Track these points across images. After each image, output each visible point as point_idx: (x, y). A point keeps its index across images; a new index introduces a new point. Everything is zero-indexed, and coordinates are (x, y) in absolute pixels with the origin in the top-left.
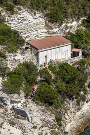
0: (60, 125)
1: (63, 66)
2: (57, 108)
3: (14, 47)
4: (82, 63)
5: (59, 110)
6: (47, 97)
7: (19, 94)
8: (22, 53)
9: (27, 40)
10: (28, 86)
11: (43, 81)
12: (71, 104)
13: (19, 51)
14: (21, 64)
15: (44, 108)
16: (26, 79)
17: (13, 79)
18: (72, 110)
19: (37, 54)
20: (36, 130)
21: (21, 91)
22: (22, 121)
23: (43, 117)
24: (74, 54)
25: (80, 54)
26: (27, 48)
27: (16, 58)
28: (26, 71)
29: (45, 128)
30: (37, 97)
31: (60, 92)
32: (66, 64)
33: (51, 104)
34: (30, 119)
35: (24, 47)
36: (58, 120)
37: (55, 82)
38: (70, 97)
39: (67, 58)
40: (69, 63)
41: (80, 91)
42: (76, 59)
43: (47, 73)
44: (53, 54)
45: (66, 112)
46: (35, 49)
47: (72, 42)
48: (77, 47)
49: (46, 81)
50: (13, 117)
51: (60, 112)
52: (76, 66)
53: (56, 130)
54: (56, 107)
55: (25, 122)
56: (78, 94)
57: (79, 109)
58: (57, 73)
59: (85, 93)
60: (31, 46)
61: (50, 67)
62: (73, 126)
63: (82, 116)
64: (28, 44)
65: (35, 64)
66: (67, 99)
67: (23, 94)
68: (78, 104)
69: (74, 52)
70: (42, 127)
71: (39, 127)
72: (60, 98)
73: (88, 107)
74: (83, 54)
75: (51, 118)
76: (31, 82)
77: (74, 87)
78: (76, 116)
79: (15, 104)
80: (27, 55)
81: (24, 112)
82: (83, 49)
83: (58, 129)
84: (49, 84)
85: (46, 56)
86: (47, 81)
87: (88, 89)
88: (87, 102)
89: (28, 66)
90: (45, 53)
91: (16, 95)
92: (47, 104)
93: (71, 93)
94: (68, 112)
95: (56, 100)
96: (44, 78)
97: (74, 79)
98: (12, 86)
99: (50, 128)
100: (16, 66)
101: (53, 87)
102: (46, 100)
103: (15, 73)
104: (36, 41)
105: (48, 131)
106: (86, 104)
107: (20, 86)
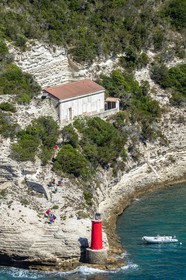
0: (91, 204)
1: (94, 123)
2: (86, 181)
3: (26, 96)
4: (119, 117)
5: (88, 183)
6: (72, 165)
7: (33, 161)
8: (38, 105)
9: (43, 87)
10: (46, 150)
11: (66, 143)
12: (104, 175)
13: (33, 102)
14: (36, 120)
15: (68, 180)
16: (43, 140)
17: (26, 140)
18: (107, 183)
19: (57, 106)
20: (57, 211)
21: (36, 157)
22: (38, 199)
23: (67, 193)
24: (109, 106)
25: (117, 105)
26: (44, 98)
27: (29, 112)
28: (43, 129)
29: (69, 209)
30: (58, 165)
31: (89, 158)
32: (97, 119)
33: (77, 175)
34: (49, 196)
35: (40, 97)
36: (88, 197)
37: (83, 144)
38: (104, 165)
39: (99, 111)
40: (102, 117)
41: (117, 156)
42: (112, 112)
43: (71, 132)
44: (80, 105)
45: (98, 186)
46: (55, 99)
47: (106, 88)
48: (112, 95)
49: (70, 143)
50: (25, 193)
51: (89, 187)
52: (111, 122)
53: (85, 211)
54: (85, 179)
55: (42, 200)
56: (114, 160)
57: (116, 182)
58: (85, 132)
59: (125, 160)
60: (50, 94)
61: (76, 123)
62: (107, 206)
63: (121, 191)
64: (45, 91)
65: (55, 120)
66: (100, 168)
67: (39, 162)
68: (115, 174)
69: (109, 103)
70: (65, 207)
71: (60, 206)
72: (89, 166)
73: (128, 179)
74: (121, 105)
75: (78, 195)
76: (49, 145)
77: (109, 151)
78: (112, 192)
79: (28, 176)
80: (44, 107)
81: (41, 186)
82: (121, 97)
83: (88, 209)
84: (74, 147)
85: (70, 109)
86: (72, 143)
87: (129, 154)
88: (127, 172)
89: (45, 122)
90: (69, 104)
91: (29, 163)
92: (72, 175)
93: (105, 160)
94: (101, 185)
95: (84, 169)
96: (68, 138)
97: (109, 139)
98: (24, 150)
99: (77, 209)
100: (29, 122)
101: (79, 151)
102: (70, 169)
103: (27, 133)
104: (56, 88)
105: (74, 213)
106: (126, 175)
107: (35, 150)
